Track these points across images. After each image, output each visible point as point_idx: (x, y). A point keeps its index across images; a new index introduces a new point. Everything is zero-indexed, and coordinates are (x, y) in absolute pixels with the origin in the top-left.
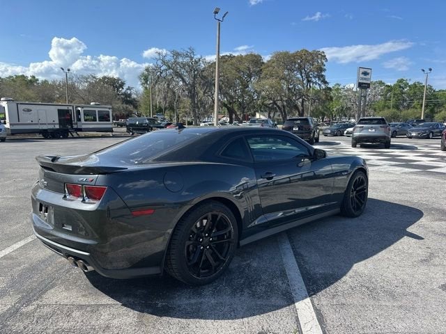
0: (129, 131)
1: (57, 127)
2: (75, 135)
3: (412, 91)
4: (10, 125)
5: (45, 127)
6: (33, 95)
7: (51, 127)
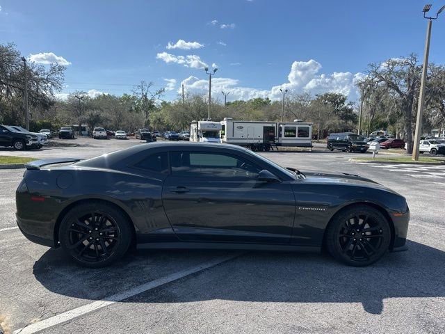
0: (329, 147)
1: (262, 141)
2: (275, 149)
4: (227, 139)
5: (251, 142)
6: (262, 115)
7: (257, 141)
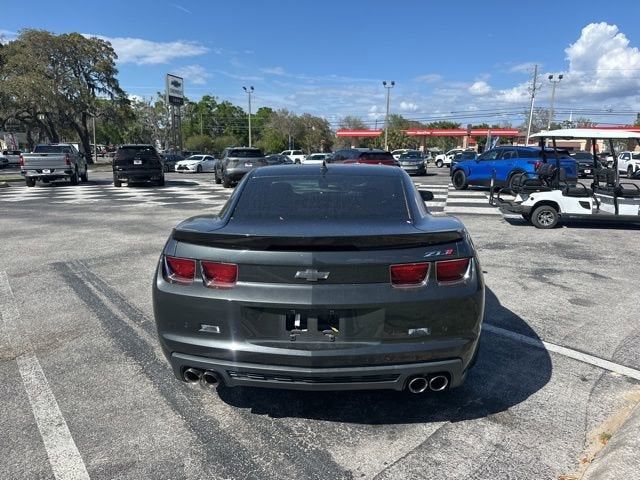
3: (222, 113)
